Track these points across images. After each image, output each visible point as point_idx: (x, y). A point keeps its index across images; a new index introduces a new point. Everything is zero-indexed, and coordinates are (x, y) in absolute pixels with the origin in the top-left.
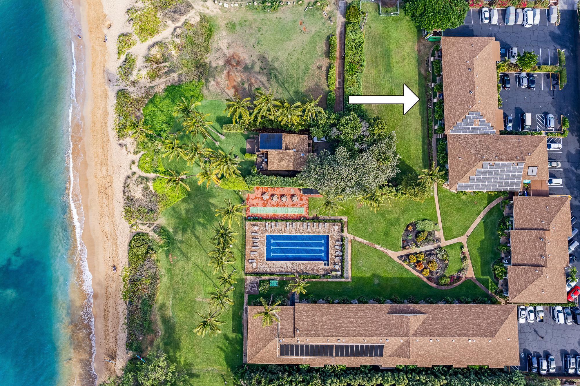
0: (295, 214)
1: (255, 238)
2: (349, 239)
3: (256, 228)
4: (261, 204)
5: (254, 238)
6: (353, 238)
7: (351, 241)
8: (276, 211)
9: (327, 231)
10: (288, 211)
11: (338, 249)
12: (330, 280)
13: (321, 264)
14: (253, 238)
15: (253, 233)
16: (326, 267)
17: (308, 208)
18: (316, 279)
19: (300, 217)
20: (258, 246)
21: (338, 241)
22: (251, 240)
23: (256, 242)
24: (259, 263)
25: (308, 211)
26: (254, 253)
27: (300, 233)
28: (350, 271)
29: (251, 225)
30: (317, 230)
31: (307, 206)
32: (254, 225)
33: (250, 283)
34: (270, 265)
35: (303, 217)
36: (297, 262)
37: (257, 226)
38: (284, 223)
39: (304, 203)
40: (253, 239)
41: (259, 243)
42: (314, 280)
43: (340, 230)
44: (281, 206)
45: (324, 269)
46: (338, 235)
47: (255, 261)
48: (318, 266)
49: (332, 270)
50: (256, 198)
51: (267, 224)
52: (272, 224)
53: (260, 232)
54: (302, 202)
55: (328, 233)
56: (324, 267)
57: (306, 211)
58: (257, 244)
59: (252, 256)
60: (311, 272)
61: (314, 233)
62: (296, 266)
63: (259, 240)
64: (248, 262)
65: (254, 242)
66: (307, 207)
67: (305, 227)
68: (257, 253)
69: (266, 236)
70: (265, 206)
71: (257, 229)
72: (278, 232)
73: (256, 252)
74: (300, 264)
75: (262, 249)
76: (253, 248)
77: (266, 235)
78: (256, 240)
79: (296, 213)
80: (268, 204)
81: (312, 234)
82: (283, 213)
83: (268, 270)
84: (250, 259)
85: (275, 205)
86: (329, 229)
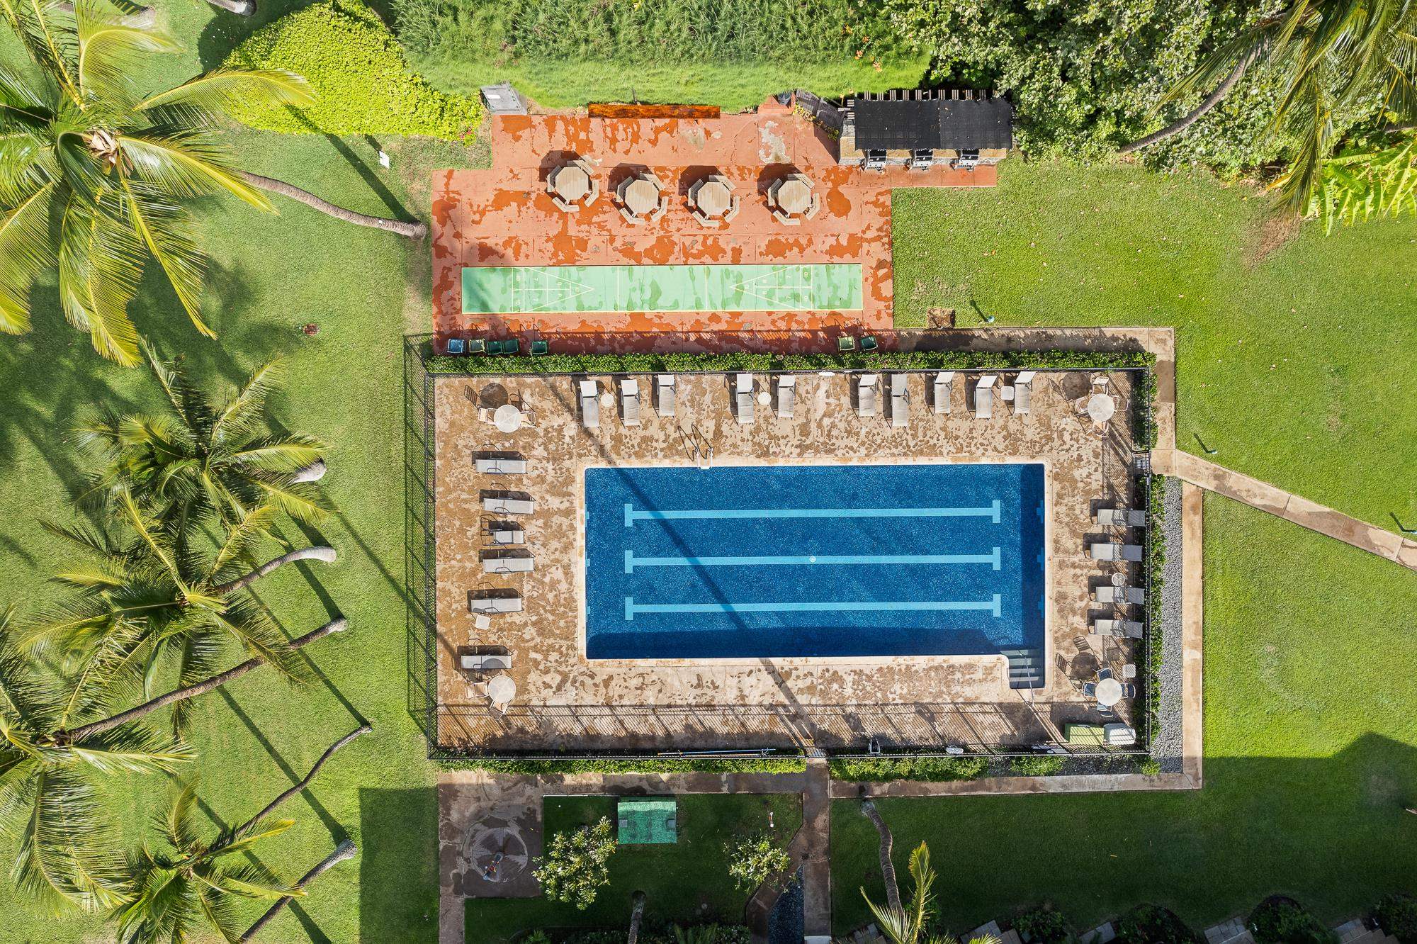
0: (790, 317)
1: (504, 495)
2: (1187, 490)
3: (508, 420)
4: (540, 244)
5: (494, 495)
6: (1211, 485)
7: (1204, 503)
8: (657, 293)
9: (1030, 434)
10: (739, 295)
11: (1110, 567)
12: (1055, 785)
13: (989, 670)
14: (486, 494)
15: (485, 455)
16: (1026, 694)
17: (889, 267)
18: (955, 784)
19: (834, 332)
20: (523, 554)
21: (1111, 505)
22: (474, 507)
23: (508, 527)
24: (533, 677)
25: (887, 288)
26: (500, 604)
27: (830, 451)
28: (1192, 720)
29: (472, 396)
30: (960, 426)
31: (879, 252)
32: (493, 399)
33: (478, 816)
34: (614, 690)
35: (854, 331)
36: (816, 664)
37: (519, 404)
38: (714, 381)
39: (857, 230)
40: (491, 504)
41: (532, 528)
42: (938, 789)
43: (1123, 428)
44: (689, 256)
45: (1009, 710)
46: (1111, 459)
47: (507, 661)
48: (969, 692)
49: (1067, 718)
50: (502, 200)
51: (588, 387)
52: (629, 386)
53: (539, 451)
54: (846, 227)
55: (1036, 447)
56: (1013, 696)
57: (877, 294)
58: (519, 537)
59: (482, 623)
60: (915, 731)
61: (933, 450)
62: (811, 689)
63: (530, 507)
64: (458, 666)
65: (495, 526)
66: (881, 264)
67: (870, 409)
68: (517, 604)
69: (580, 478)
70: (571, 261)
71: (511, 428)
72: (671, 449)
73: (511, 594)
74: (836, 677)
75: (558, 574)
76: (491, 565)
77: (580, 469)
78: (511, 505)
79: (802, 308)
80: (596, 240)
81: (922, 461)
82: (707, 309)
83: (605, 726)
84: (468, 651)
85: (649, 253)
86: (1044, 423)
